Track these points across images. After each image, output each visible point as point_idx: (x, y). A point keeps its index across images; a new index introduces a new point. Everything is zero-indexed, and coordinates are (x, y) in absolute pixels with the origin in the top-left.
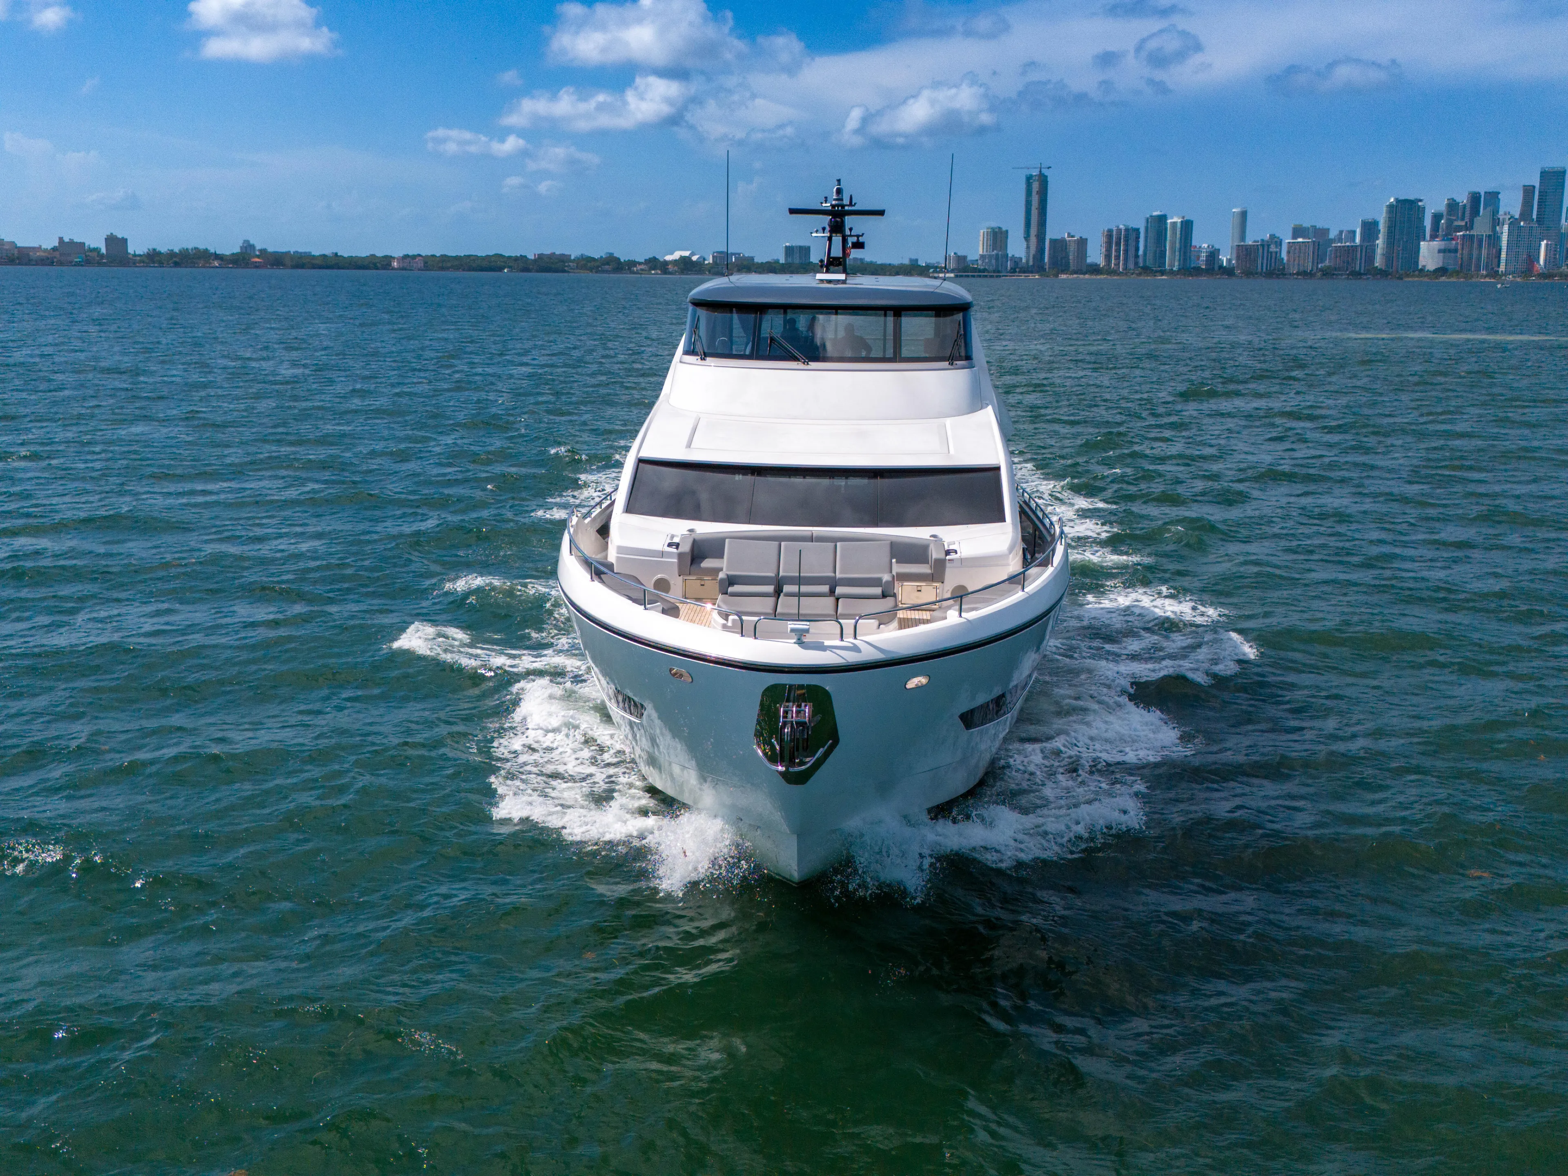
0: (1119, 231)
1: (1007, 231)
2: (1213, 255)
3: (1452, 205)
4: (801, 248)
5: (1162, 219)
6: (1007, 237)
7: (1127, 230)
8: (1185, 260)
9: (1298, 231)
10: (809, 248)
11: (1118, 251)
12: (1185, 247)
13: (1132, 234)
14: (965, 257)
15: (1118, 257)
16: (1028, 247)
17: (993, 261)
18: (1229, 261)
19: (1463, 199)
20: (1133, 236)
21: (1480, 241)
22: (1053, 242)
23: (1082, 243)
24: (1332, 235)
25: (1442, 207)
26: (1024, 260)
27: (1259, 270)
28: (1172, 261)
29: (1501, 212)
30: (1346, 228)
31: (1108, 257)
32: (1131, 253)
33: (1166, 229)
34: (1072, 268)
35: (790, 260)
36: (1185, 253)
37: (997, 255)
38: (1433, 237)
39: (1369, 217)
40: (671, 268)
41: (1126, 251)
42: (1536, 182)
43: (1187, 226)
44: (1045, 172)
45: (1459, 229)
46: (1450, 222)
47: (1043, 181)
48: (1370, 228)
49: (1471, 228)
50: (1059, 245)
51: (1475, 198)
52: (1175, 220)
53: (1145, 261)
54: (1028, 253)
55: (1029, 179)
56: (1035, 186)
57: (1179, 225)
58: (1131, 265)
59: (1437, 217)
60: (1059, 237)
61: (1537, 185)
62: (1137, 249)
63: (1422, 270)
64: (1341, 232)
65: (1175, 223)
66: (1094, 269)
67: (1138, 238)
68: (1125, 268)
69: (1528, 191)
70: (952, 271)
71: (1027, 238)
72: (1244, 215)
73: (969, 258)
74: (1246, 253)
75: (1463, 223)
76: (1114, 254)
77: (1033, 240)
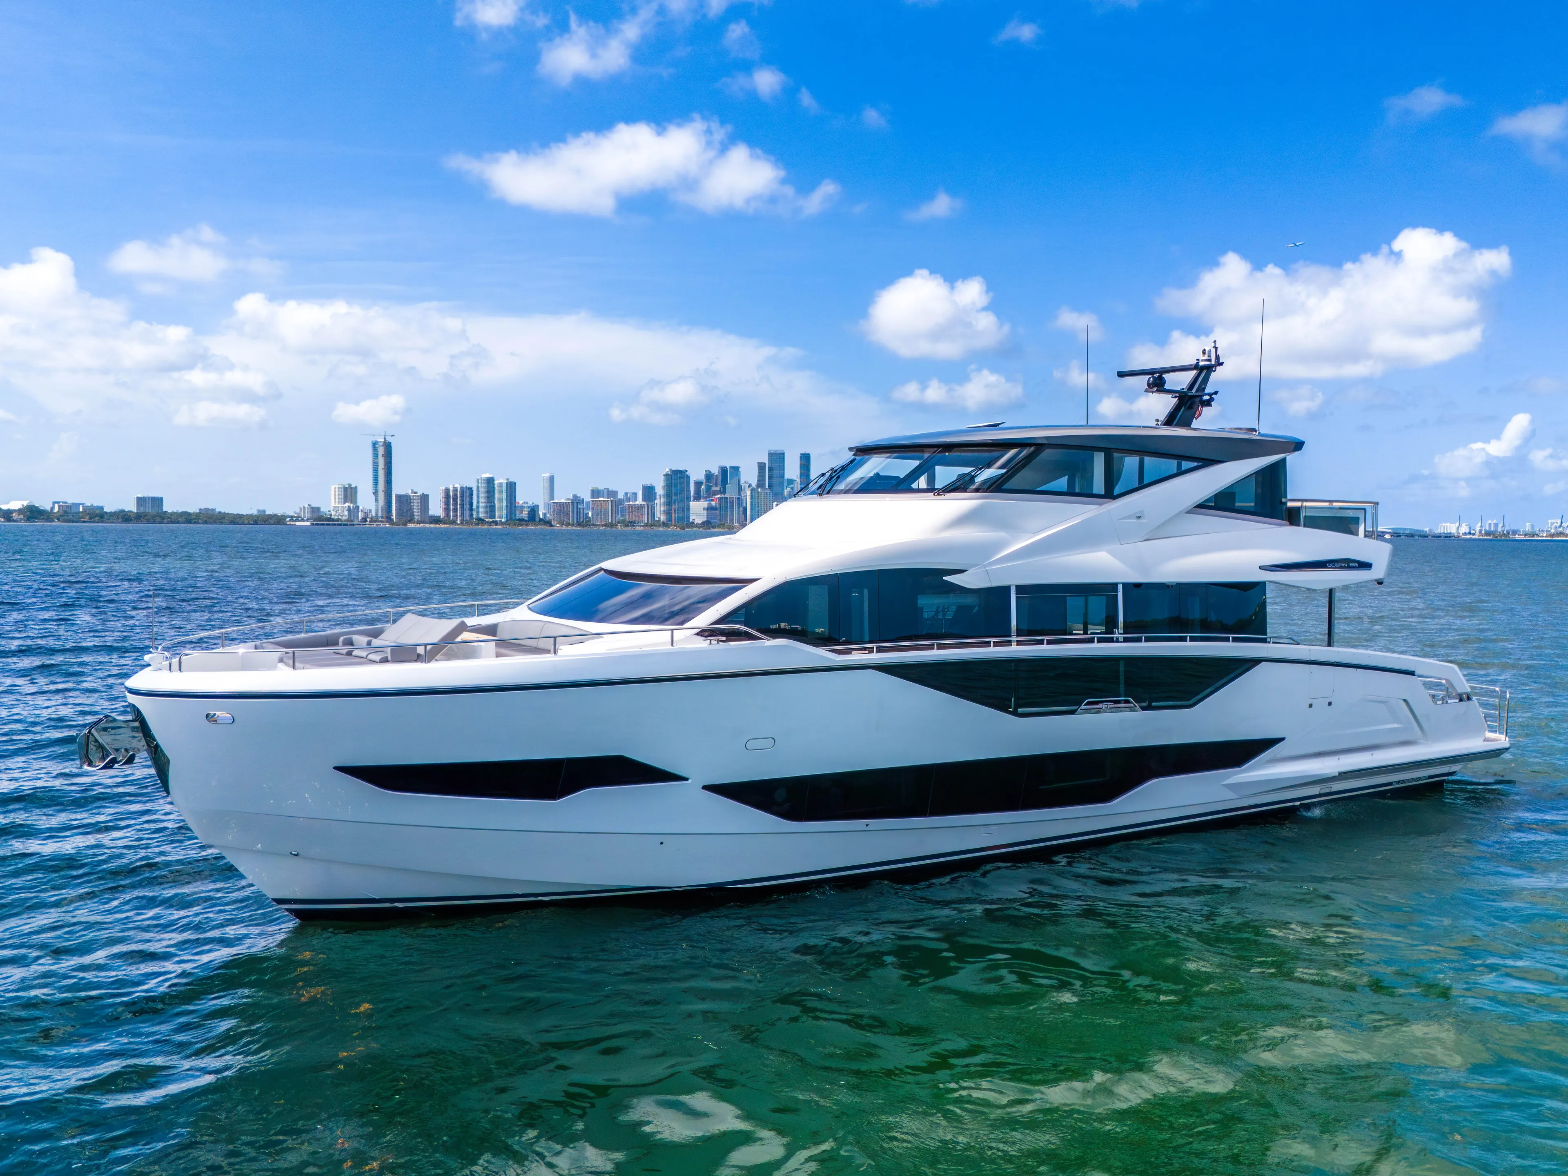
0: (455, 489)
1: (356, 487)
2: (533, 511)
3: (709, 476)
4: (154, 499)
5: (490, 481)
6: (356, 492)
7: (462, 488)
8: (511, 514)
9: (595, 493)
10: (161, 499)
11: (455, 504)
12: (511, 503)
13: (467, 492)
14: (318, 509)
15: (455, 510)
16: (377, 500)
17: (346, 513)
18: (545, 514)
19: (715, 471)
20: (467, 494)
21: (732, 502)
22: (399, 497)
23: (424, 498)
24: (620, 496)
25: (702, 477)
26: (374, 514)
27: (571, 522)
28: (501, 514)
29: (742, 482)
30: (630, 491)
31: (447, 510)
32: (467, 507)
33: (494, 488)
34: (416, 519)
35: (142, 509)
36: (511, 508)
37: (349, 507)
38: (697, 498)
39: (648, 483)
40: (15, 516)
41: (462, 506)
42: (765, 460)
43: (511, 487)
44: (389, 439)
45: (716, 493)
46: (708, 488)
47: (388, 447)
48: (649, 492)
49: (724, 493)
50: (404, 500)
51: (724, 470)
52: (501, 481)
53: (478, 514)
54: (377, 507)
55: (375, 444)
56: (381, 451)
57: (505, 486)
58: (467, 517)
59: (698, 484)
60: (404, 493)
61: (766, 461)
62: (471, 504)
63: (693, 523)
64: (626, 494)
65: (501, 484)
66: (436, 520)
67: (471, 495)
68: (462, 520)
69: (761, 466)
70: (308, 520)
71: (376, 493)
72: (552, 479)
73: (322, 510)
74: (561, 509)
75: (718, 489)
76: (452, 507)
77: (381, 495)
